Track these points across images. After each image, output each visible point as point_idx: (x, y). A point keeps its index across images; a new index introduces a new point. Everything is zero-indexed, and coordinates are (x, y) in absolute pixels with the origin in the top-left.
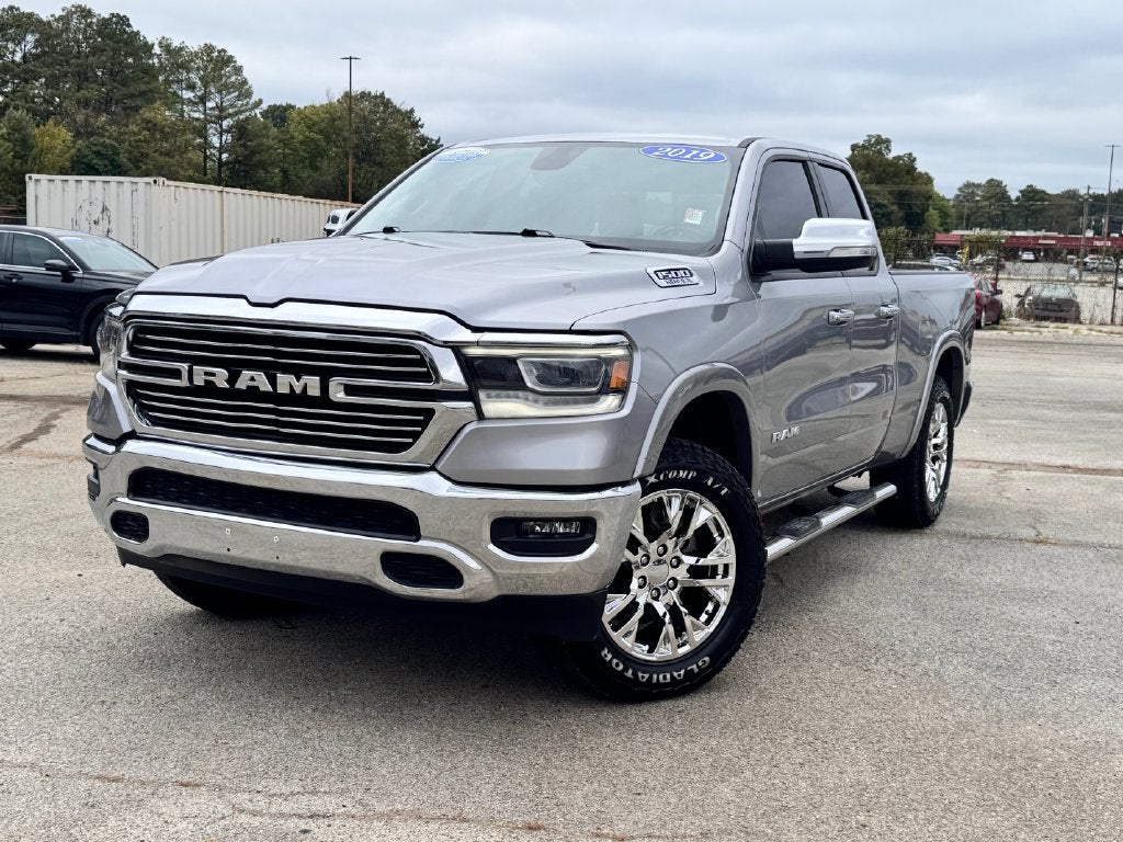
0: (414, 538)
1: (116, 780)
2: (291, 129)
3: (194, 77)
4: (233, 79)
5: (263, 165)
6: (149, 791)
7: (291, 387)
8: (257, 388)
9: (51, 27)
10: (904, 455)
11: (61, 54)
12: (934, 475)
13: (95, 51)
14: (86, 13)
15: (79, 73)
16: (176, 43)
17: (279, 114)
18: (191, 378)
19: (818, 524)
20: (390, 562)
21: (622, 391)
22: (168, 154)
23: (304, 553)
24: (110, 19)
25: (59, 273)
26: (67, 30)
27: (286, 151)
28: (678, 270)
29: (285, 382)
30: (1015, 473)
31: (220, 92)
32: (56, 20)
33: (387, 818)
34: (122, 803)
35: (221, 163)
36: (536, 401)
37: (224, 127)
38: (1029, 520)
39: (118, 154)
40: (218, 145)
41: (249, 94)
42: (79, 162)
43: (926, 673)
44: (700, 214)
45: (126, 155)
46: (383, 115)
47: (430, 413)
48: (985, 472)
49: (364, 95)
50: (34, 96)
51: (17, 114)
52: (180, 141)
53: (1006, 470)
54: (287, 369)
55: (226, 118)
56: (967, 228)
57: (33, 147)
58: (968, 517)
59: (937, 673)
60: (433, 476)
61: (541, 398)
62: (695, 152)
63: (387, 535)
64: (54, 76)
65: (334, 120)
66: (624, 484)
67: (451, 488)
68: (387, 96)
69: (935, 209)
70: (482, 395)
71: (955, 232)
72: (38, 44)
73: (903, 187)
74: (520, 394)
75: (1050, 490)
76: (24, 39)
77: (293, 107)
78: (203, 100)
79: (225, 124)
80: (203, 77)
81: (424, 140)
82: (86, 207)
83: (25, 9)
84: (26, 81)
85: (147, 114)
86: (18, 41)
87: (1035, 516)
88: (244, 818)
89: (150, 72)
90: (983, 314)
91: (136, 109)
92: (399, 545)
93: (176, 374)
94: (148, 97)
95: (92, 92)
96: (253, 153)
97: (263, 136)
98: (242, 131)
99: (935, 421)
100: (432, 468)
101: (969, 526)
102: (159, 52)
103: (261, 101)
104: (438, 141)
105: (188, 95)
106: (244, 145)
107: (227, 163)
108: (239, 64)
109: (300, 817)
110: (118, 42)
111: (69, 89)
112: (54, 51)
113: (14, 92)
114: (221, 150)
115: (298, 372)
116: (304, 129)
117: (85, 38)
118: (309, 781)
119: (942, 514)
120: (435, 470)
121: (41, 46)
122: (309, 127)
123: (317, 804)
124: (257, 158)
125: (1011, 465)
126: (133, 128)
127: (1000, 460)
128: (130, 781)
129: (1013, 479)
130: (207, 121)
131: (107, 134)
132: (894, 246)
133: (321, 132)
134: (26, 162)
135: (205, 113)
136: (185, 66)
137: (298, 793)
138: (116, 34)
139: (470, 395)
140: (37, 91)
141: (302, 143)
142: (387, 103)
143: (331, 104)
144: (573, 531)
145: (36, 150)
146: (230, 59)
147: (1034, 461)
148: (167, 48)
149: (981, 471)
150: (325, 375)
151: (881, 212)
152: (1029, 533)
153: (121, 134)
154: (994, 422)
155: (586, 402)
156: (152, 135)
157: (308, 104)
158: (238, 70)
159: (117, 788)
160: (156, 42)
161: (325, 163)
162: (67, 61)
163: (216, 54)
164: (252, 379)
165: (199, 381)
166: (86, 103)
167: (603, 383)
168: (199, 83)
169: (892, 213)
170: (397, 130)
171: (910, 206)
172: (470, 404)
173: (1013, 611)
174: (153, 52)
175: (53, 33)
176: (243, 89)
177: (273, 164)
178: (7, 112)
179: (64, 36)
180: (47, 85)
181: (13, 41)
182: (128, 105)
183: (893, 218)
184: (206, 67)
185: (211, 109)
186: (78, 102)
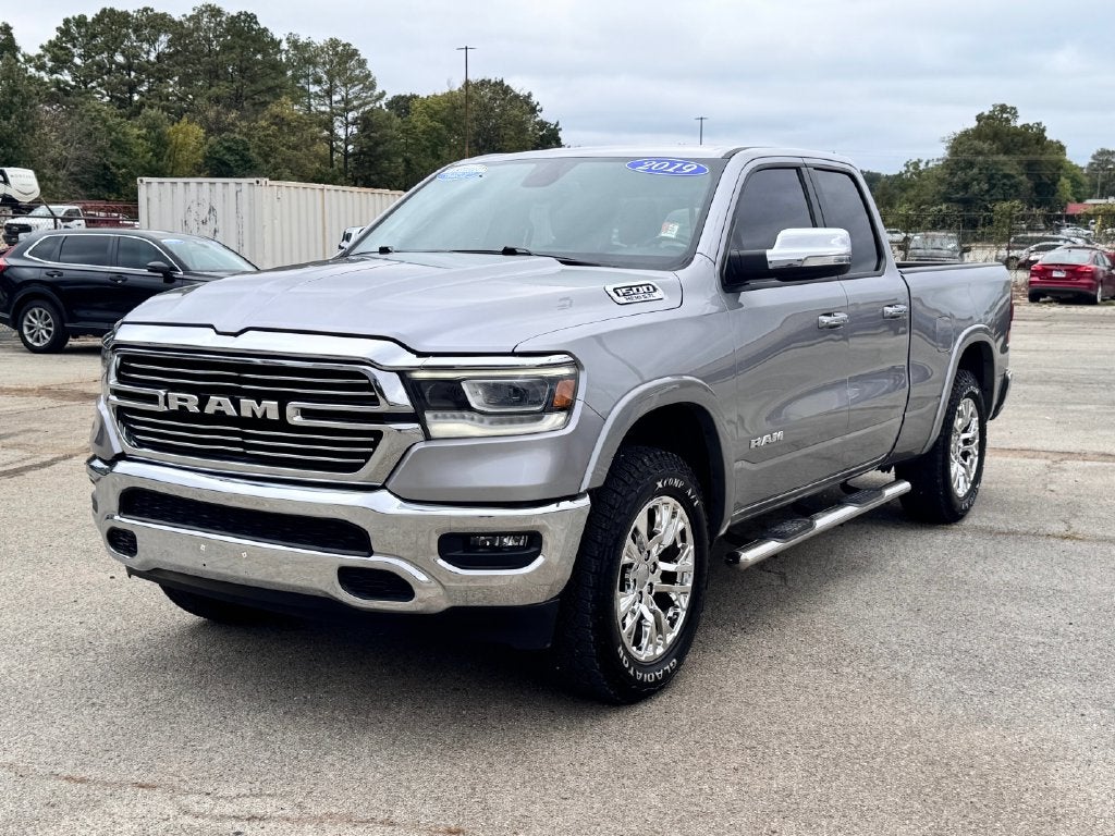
0: (366, 553)
1: (82, 781)
2: (414, 119)
3: (320, 71)
4: (357, 72)
5: (387, 156)
6: (108, 792)
7: (253, 412)
8: (224, 412)
9: (183, 28)
10: (925, 451)
11: (195, 52)
12: (963, 470)
13: (226, 48)
14: (215, 12)
15: (210, 72)
16: (303, 39)
17: (402, 104)
18: (167, 404)
19: (811, 525)
20: (347, 576)
21: (567, 408)
22: (295, 147)
23: (286, 567)
24: (239, 17)
25: (161, 275)
26: (198, 29)
27: (410, 141)
28: (641, 286)
29: (248, 406)
30: (1069, 464)
31: (345, 85)
32: (188, 20)
33: (319, 821)
34: (80, 803)
35: (346, 155)
36: (481, 421)
37: (349, 119)
38: (1065, 514)
39: (248, 149)
40: (344, 137)
41: (372, 86)
42: (211, 158)
43: (894, 677)
44: (676, 227)
45: (256, 150)
46: (502, 102)
47: (378, 435)
48: (1039, 463)
49: (483, 83)
50: (169, 94)
51: (153, 113)
52: (306, 135)
53: (1062, 460)
54: (250, 394)
55: (351, 110)
56: (1101, 197)
57: (167, 145)
58: (1003, 511)
59: (906, 676)
60: (384, 494)
61: (486, 418)
62: (679, 165)
63: (343, 551)
64: (187, 75)
65: (455, 108)
66: (572, 498)
67: (401, 505)
68: (506, 83)
69: (1067, 178)
70: (428, 416)
71: (1089, 201)
72: (171, 43)
73: (1031, 157)
74: (466, 414)
75: (1098, 482)
76: (157, 39)
77: (415, 97)
78: (329, 93)
79: (351, 115)
80: (329, 70)
81: (543, 125)
82: (194, 208)
83: (159, 10)
84: (160, 80)
85: (275, 109)
86: (152, 41)
87: (1074, 509)
88: (187, 820)
89: (279, 69)
90: (1100, 289)
91: (265, 104)
92: (354, 560)
93: (153, 399)
94: (275, 92)
95: (221, 89)
96: (377, 144)
97: (386, 127)
98: (366, 122)
99: (961, 416)
100: (383, 487)
101: (999, 521)
102: (287, 48)
103: (384, 93)
104: (557, 125)
105: (314, 89)
106: (368, 137)
107: (353, 154)
108: (362, 57)
109: (237, 818)
110: (246, 40)
111: (202, 87)
112: (186, 50)
113: (149, 90)
114: (347, 141)
115: (259, 397)
116: (426, 118)
117: (215, 37)
118: (258, 783)
119: (972, 508)
120: (386, 488)
121: (174, 45)
122: (431, 117)
123: (258, 806)
124: (380, 149)
125: (1070, 454)
126: (264, 123)
127: (1061, 449)
128: (95, 782)
129: (1065, 470)
130: (333, 114)
131: (237, 130)
132: (1008, 221)
133: (443, 121)
134: (162, 159)
135: (331, 107)
136: (311, 61)
137: (244, 795)
138: (245, 32)
139: (416, 417)
140: (171, 90)
141: (424, 132)
142: (507, 90)
143: (451, 92)
144: (521, 544)
145: (171, 146)
146: (355, 52)
147: (1096, 450)
148: (294, 44)
149: (1037, 461)
150: (283, 400)
151: (1008, 183)
152: (1060, 528)
153: (250, 129)
154: (1073, 407)
155: (532, 421)
156: (280, 129)
157: (431, 94)
158: (362, 63)
159: (81, 789)
160: (284, 39)
161: (446, 151)
162: (199, 60)
163: (341, 48)
164: (219, 404)
165: (174, 405)
166: (217, 100)
167: (547, 403)
168: (325, 77)
169: (1021, 183)
170: (517, 116)
171: (1039, 176)
172: (416, 425)
173: (1010, 611)
174: (282, 48)
175: (184, 31)
176: (368, 82)
177: (396, 154)
178: (143, 111)
179: (195, 34)
180: (180, 83)
181: (148, 42)
182: (257, 101)
183: (1022, 188)
184: (332, 61)
185: (336, 102)
186: (209, 99)
